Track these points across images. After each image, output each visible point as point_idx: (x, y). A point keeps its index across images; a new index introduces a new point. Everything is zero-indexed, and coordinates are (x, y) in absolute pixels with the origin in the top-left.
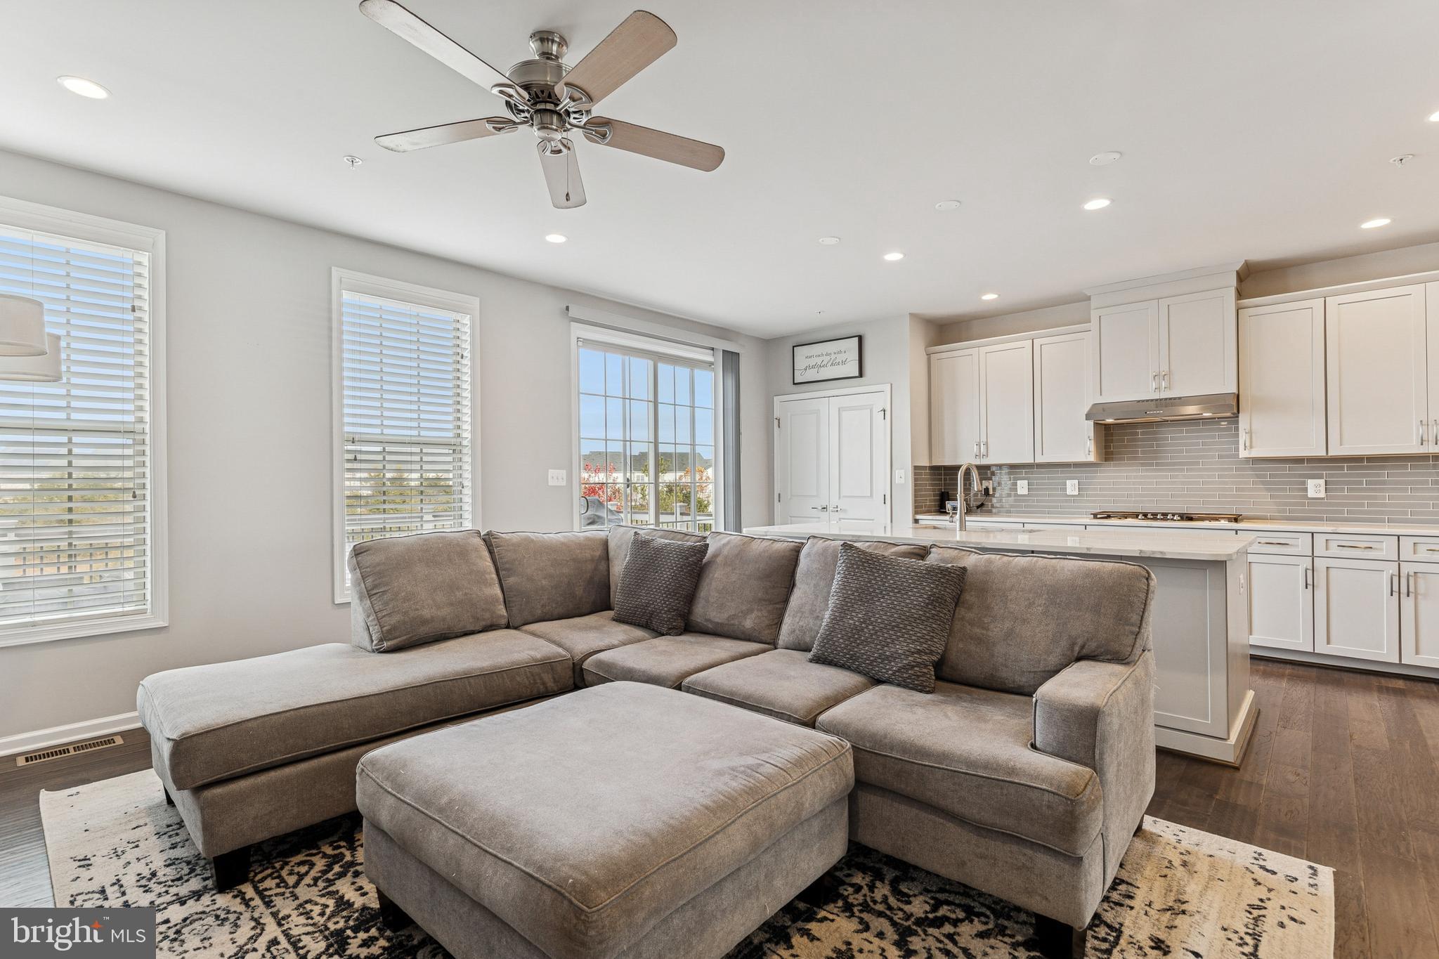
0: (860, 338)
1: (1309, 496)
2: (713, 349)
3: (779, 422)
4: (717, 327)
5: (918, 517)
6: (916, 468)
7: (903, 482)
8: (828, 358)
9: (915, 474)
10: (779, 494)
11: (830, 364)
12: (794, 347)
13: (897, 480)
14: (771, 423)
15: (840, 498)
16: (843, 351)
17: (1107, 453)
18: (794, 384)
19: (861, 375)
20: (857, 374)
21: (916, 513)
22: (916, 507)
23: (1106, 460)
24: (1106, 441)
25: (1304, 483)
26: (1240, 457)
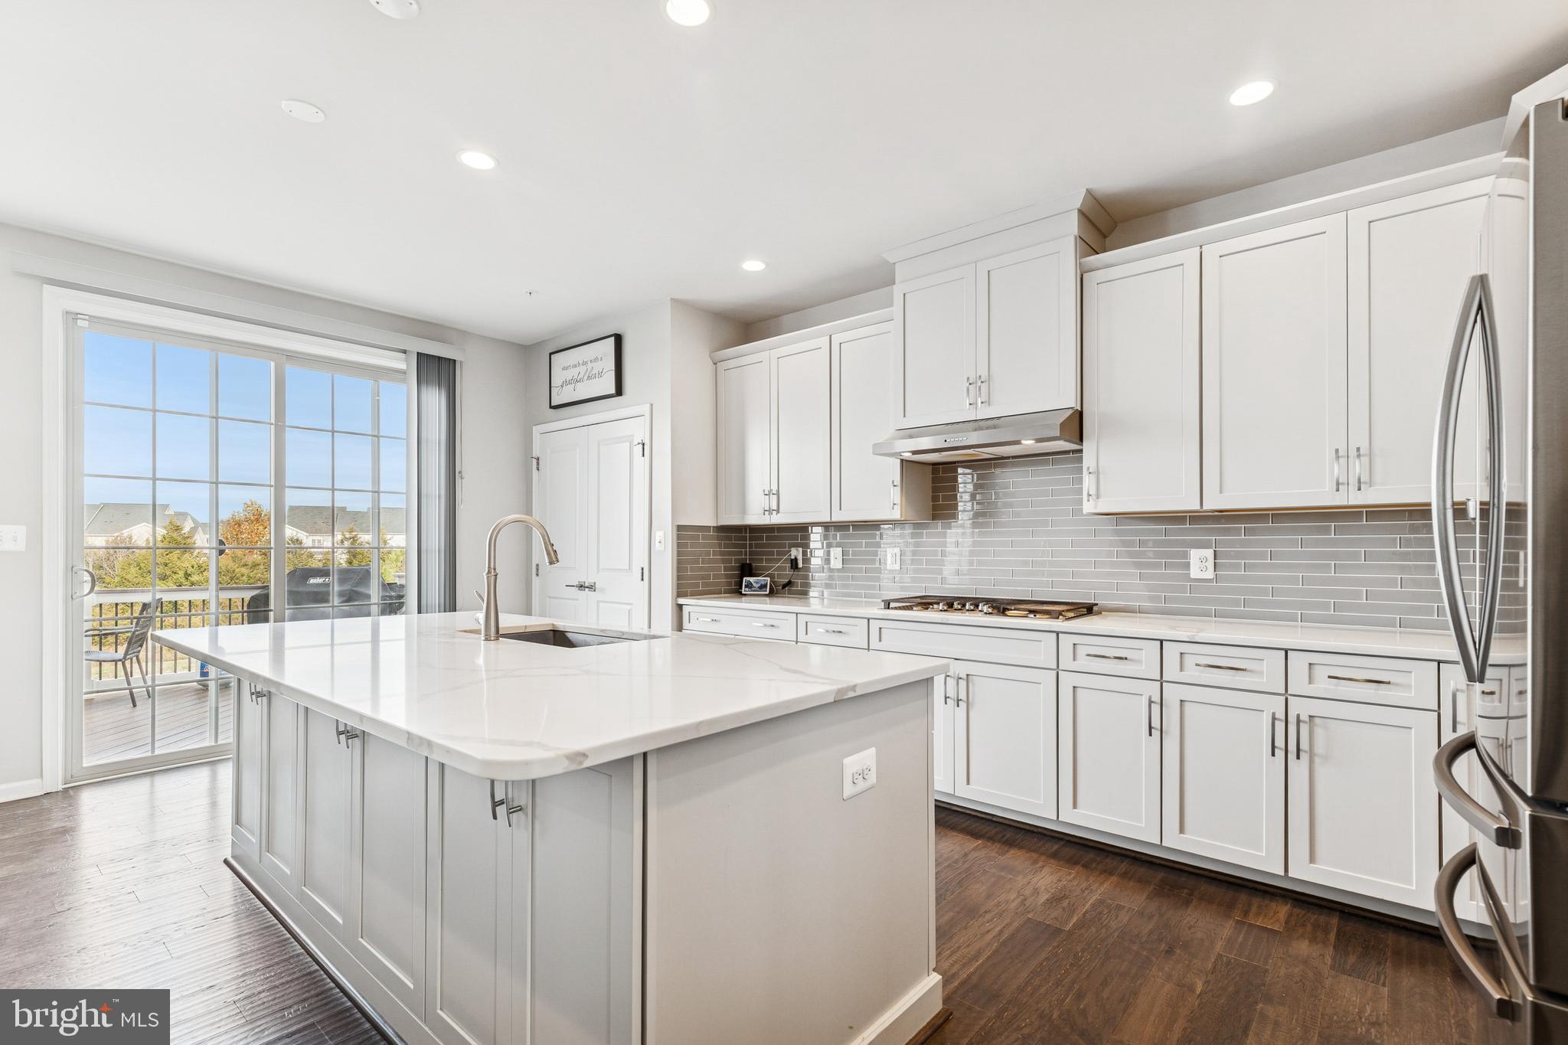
0: (618, 339)
1: (1192, 577)
2: (405, 352)
3: (538, 464)
4: (414, 320)
5: (681, 601)
6: (680, 528)
7: (663, 548)
8: (584, 367)
9: (679, 537)
10: (537, 565)
11: (586, 378)
12: (551, 354)
13: (657, 547)
14: (530, 463)
15: (598, 571)
16: (599, 357)
17: (935, 508)
18: (551, 407)
19: (619, 392)
20: (613, 391)
21: (680, 595)
22: (679, 586)
23: (934, 517)
24: (935, 490)
25: (1186, 555)
26: (1084, 512)
